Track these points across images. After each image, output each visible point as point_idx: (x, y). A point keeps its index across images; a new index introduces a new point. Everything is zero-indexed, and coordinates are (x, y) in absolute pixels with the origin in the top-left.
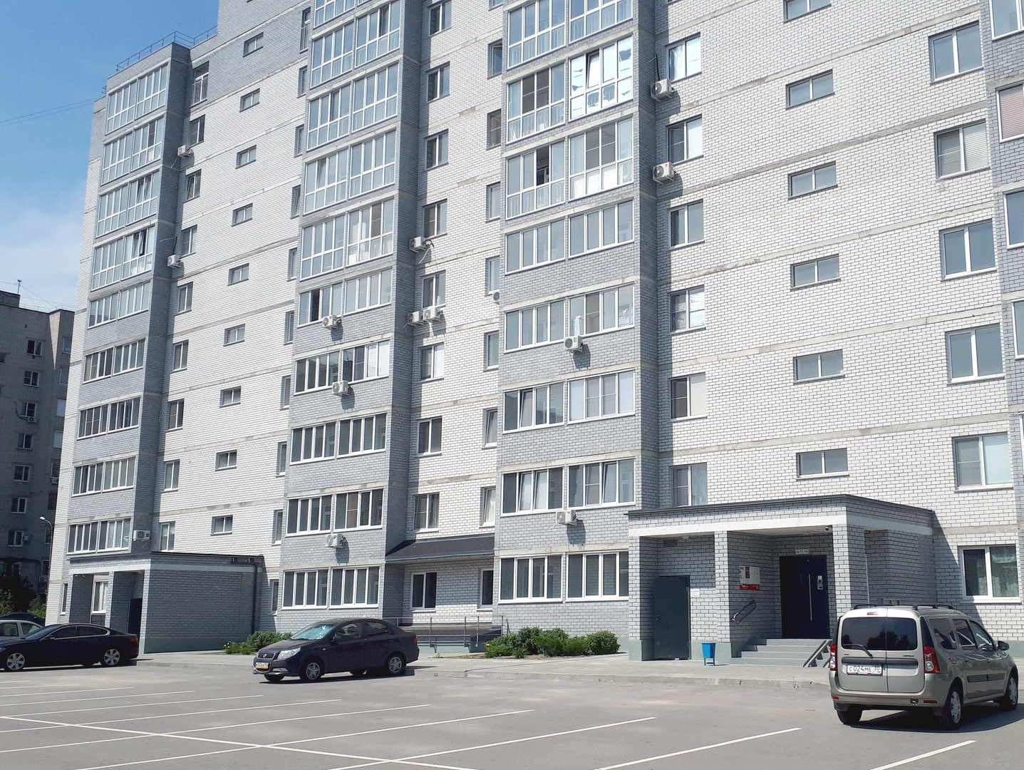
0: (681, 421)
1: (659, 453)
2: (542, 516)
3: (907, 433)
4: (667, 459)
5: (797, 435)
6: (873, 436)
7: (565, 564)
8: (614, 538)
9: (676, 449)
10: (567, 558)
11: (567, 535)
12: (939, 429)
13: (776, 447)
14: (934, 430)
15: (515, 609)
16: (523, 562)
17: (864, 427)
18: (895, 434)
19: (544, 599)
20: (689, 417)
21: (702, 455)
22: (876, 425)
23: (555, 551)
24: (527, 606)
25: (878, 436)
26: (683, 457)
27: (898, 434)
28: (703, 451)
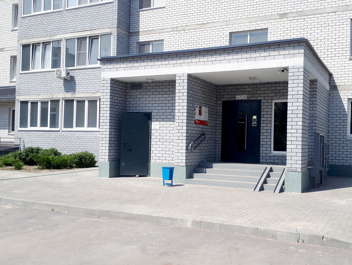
0: (146, 10)
1: (130, 33)
2: (47, 73)
3: (316, 16)
4: (135, 37)
5: (231, 19)
6: (289, 19)
7: (62, 106)
8: (96, 89)
9: (142, 30)
10: (64, 102)
11: (63, 86)
12: (341, 13)
13: (215, 28)
14: (337, 14)
15: (29, 134)
16: (34, 104)
17: (283, 12)
18: (306, 17)
19: (48, 128)
20: (152, 7)
21: (161, 34)
22: (292, 11)
23: (56, 96)
24: (37, 132)
25: (293, 18)
26: (147, 36)
27: (309, 17)
28: (161, 31)
